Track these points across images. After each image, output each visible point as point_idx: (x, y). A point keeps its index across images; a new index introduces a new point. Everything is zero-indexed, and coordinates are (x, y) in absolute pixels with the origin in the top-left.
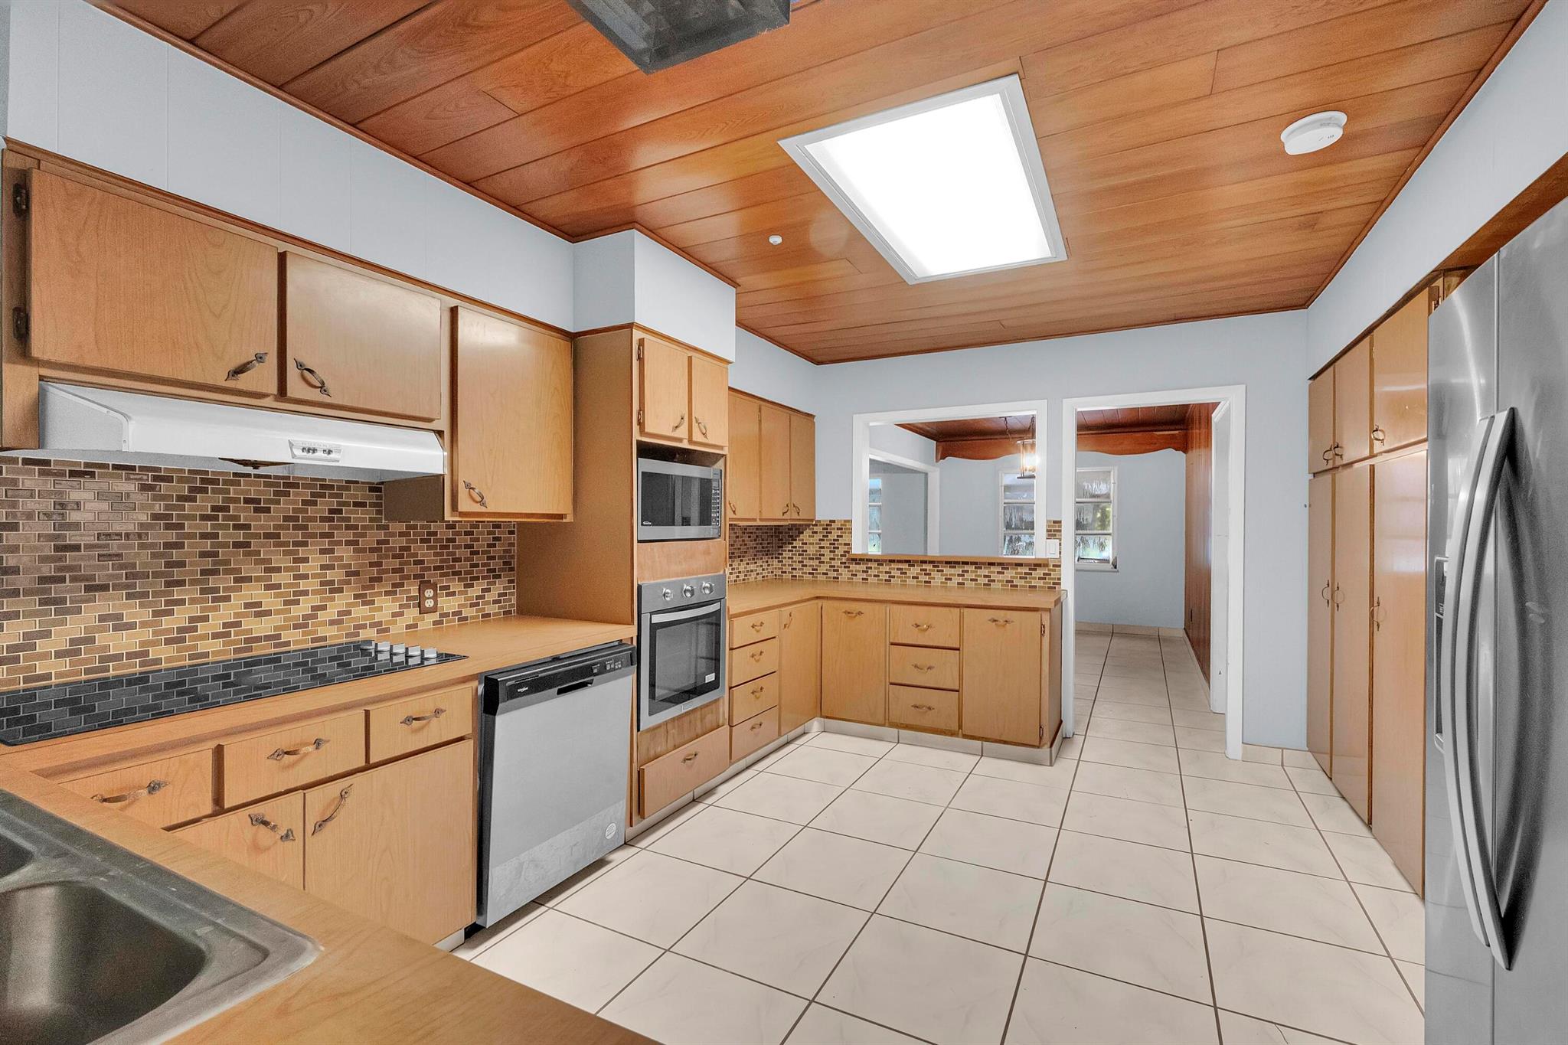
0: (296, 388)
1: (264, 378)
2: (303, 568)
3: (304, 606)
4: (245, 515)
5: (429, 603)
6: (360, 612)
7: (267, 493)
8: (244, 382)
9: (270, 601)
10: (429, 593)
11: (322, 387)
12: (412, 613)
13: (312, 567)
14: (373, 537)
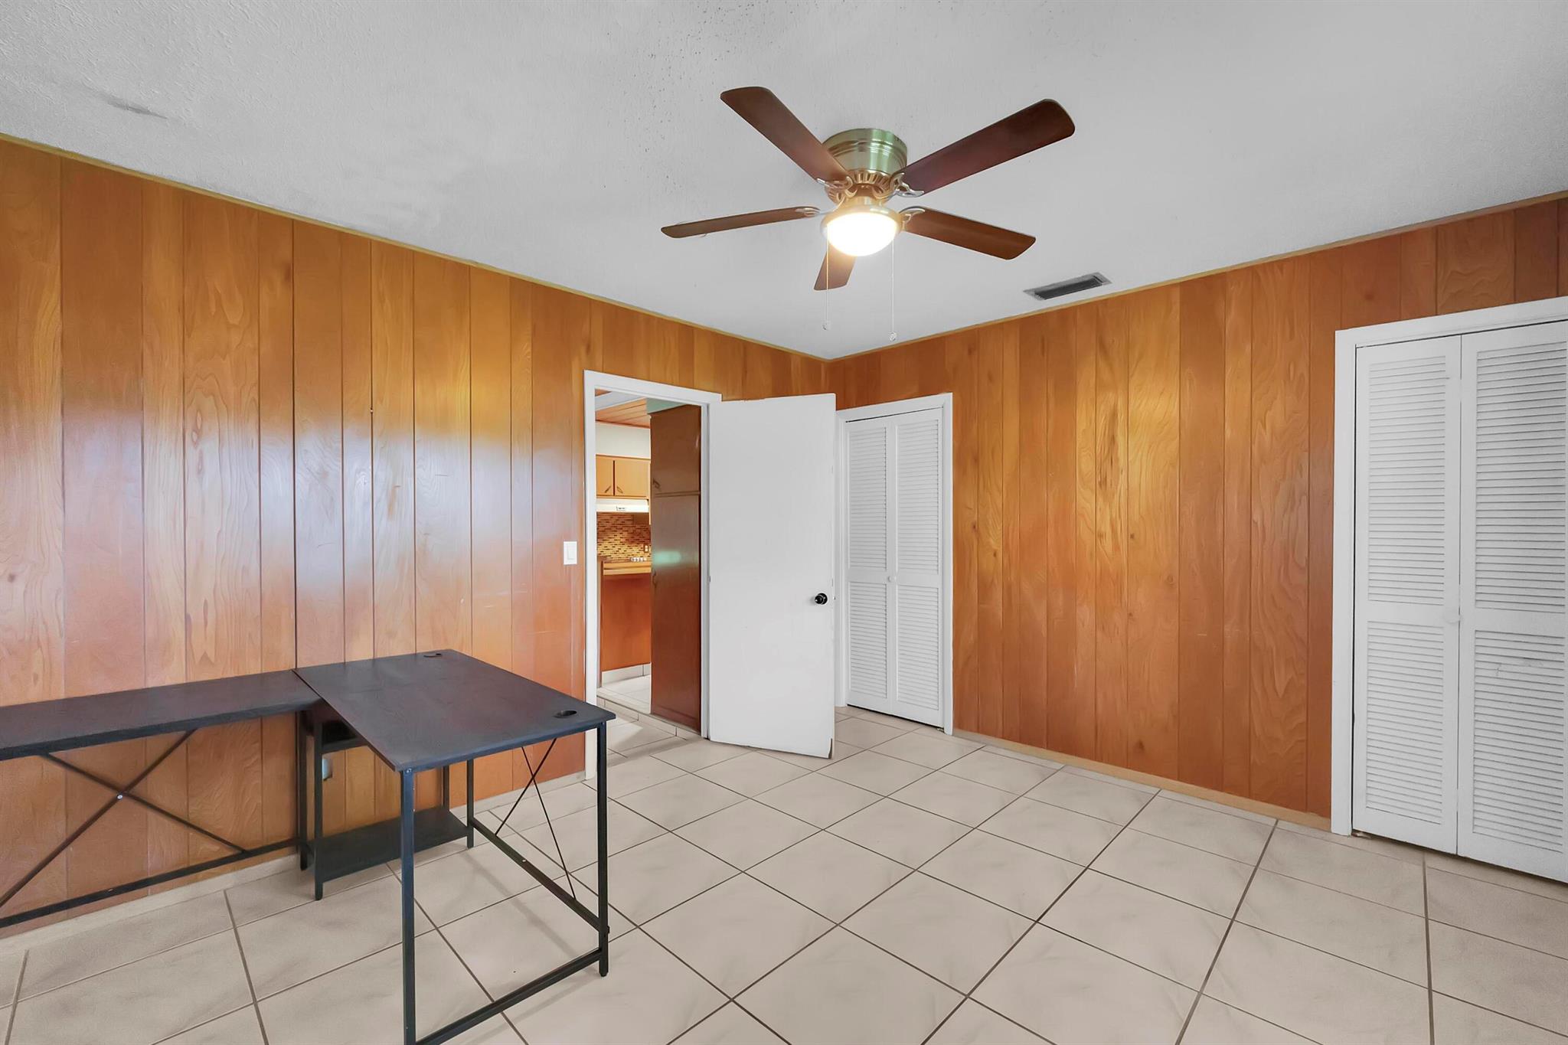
0: (617, 493)
1: (611, 492)
2: (616, 538)
3: (616, 549)
4: (605, 524)
5: (646, 550)
6: (629, 551)
7: (608, 518)
8: (608, 493)
9: (610, 547)
10: (646, 547)
11: (622, 492)
12: (643, 552)
13: (618, 538)
14: (631, 530)
